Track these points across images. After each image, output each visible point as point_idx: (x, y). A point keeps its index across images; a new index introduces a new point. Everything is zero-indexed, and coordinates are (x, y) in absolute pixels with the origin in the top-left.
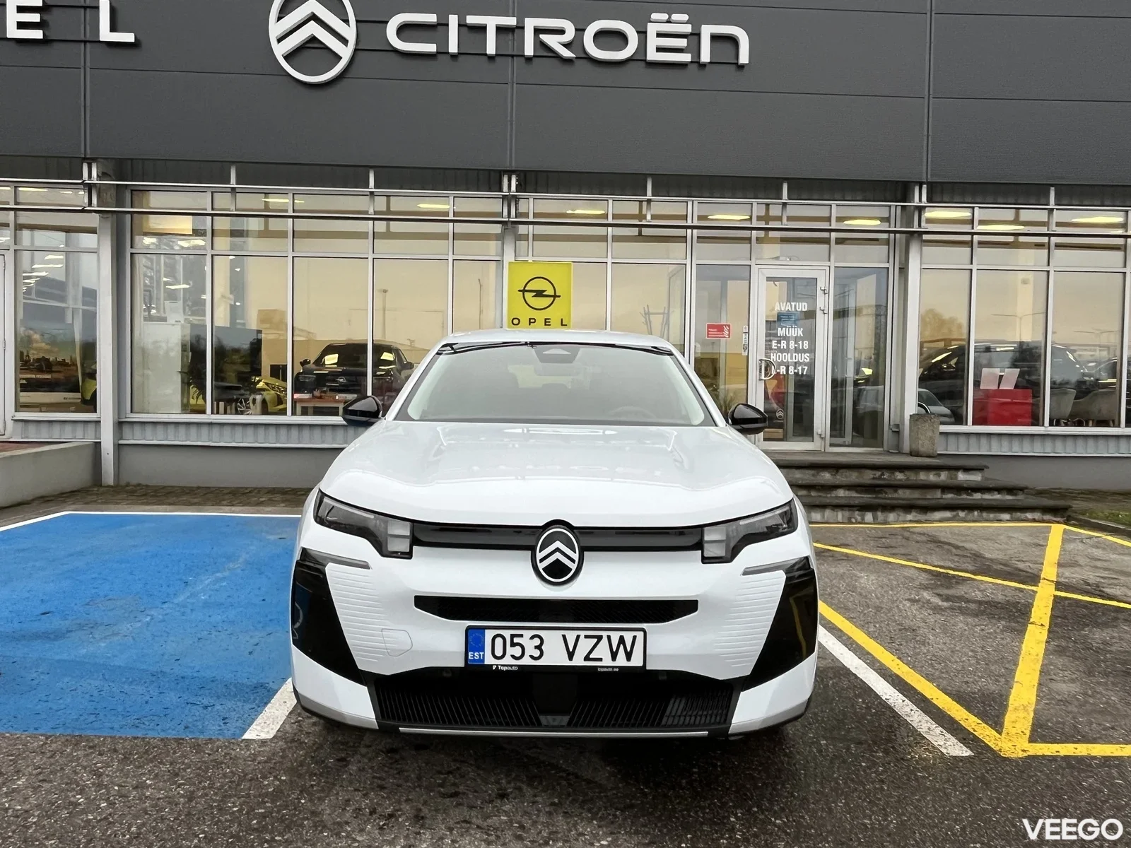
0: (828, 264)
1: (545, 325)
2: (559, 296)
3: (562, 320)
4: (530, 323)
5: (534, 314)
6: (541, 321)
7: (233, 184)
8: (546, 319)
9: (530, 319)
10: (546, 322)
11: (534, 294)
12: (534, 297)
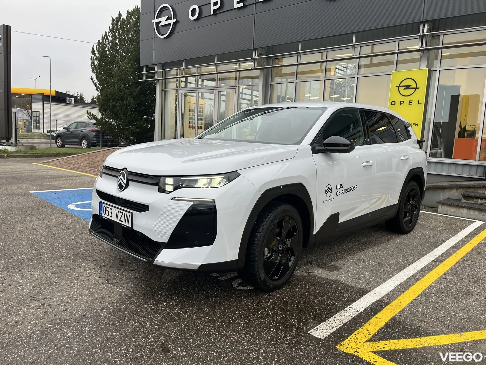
1: (409, 104)
2: (418, 88)
3: (419, 101)
4: (401, 103)
5: (403, 98)
6: (407, 102)
7: (300, 51)
8: (409, 101)
9: (401, 101)
10: (409, 102)
11: (405, 88)
12: (404, 89)
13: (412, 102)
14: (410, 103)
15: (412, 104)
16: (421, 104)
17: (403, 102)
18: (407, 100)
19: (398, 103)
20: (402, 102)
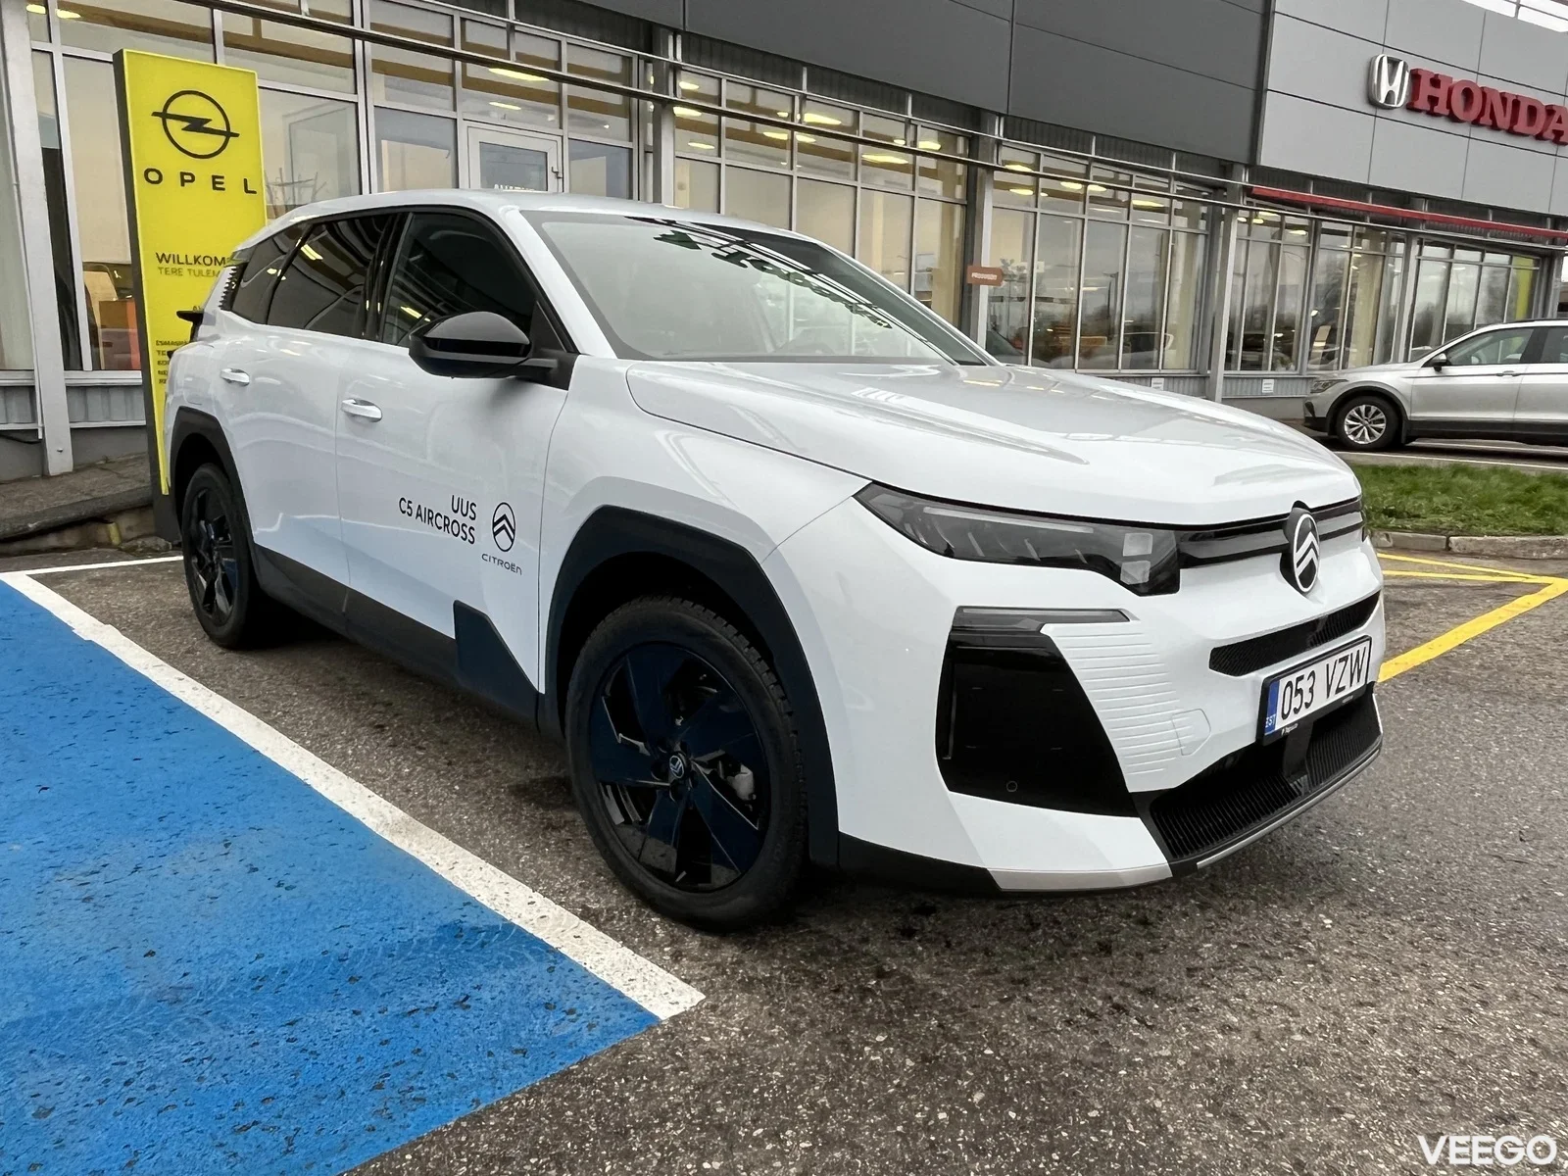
0: (560, 132)
1: (214, 188)
2: (236, 135)
3: (245, 180)
4: (183, 182)
5: (189, 165)
6: (204, 180)
8: (214, 177)
9: (183, 174)
10: (214, 183)
12: (185, 129)
13: (222, 183)
14: (218, 186)
15: (223, 189)
16: (254, 192)
17: (189, 178)
18: (203, 171)
19: (171, 178)
20: (186, 178)
